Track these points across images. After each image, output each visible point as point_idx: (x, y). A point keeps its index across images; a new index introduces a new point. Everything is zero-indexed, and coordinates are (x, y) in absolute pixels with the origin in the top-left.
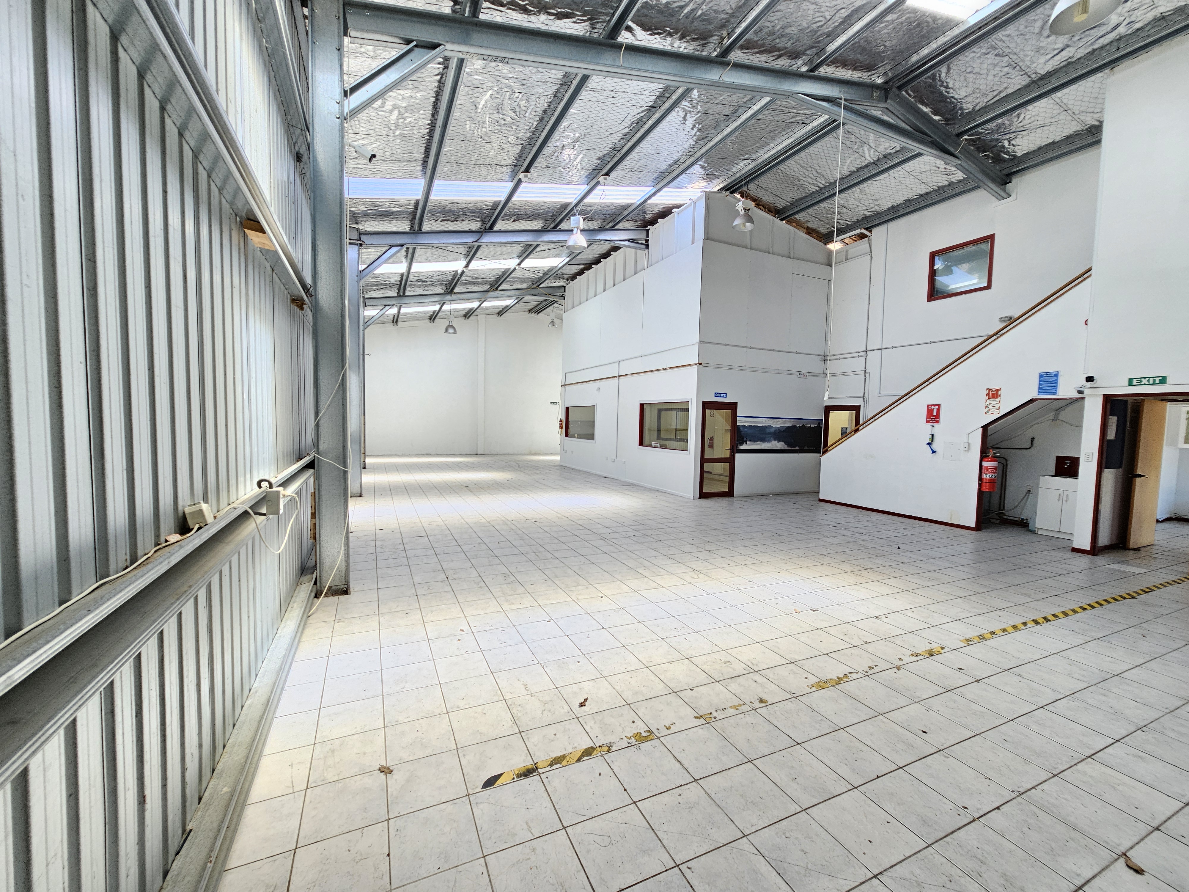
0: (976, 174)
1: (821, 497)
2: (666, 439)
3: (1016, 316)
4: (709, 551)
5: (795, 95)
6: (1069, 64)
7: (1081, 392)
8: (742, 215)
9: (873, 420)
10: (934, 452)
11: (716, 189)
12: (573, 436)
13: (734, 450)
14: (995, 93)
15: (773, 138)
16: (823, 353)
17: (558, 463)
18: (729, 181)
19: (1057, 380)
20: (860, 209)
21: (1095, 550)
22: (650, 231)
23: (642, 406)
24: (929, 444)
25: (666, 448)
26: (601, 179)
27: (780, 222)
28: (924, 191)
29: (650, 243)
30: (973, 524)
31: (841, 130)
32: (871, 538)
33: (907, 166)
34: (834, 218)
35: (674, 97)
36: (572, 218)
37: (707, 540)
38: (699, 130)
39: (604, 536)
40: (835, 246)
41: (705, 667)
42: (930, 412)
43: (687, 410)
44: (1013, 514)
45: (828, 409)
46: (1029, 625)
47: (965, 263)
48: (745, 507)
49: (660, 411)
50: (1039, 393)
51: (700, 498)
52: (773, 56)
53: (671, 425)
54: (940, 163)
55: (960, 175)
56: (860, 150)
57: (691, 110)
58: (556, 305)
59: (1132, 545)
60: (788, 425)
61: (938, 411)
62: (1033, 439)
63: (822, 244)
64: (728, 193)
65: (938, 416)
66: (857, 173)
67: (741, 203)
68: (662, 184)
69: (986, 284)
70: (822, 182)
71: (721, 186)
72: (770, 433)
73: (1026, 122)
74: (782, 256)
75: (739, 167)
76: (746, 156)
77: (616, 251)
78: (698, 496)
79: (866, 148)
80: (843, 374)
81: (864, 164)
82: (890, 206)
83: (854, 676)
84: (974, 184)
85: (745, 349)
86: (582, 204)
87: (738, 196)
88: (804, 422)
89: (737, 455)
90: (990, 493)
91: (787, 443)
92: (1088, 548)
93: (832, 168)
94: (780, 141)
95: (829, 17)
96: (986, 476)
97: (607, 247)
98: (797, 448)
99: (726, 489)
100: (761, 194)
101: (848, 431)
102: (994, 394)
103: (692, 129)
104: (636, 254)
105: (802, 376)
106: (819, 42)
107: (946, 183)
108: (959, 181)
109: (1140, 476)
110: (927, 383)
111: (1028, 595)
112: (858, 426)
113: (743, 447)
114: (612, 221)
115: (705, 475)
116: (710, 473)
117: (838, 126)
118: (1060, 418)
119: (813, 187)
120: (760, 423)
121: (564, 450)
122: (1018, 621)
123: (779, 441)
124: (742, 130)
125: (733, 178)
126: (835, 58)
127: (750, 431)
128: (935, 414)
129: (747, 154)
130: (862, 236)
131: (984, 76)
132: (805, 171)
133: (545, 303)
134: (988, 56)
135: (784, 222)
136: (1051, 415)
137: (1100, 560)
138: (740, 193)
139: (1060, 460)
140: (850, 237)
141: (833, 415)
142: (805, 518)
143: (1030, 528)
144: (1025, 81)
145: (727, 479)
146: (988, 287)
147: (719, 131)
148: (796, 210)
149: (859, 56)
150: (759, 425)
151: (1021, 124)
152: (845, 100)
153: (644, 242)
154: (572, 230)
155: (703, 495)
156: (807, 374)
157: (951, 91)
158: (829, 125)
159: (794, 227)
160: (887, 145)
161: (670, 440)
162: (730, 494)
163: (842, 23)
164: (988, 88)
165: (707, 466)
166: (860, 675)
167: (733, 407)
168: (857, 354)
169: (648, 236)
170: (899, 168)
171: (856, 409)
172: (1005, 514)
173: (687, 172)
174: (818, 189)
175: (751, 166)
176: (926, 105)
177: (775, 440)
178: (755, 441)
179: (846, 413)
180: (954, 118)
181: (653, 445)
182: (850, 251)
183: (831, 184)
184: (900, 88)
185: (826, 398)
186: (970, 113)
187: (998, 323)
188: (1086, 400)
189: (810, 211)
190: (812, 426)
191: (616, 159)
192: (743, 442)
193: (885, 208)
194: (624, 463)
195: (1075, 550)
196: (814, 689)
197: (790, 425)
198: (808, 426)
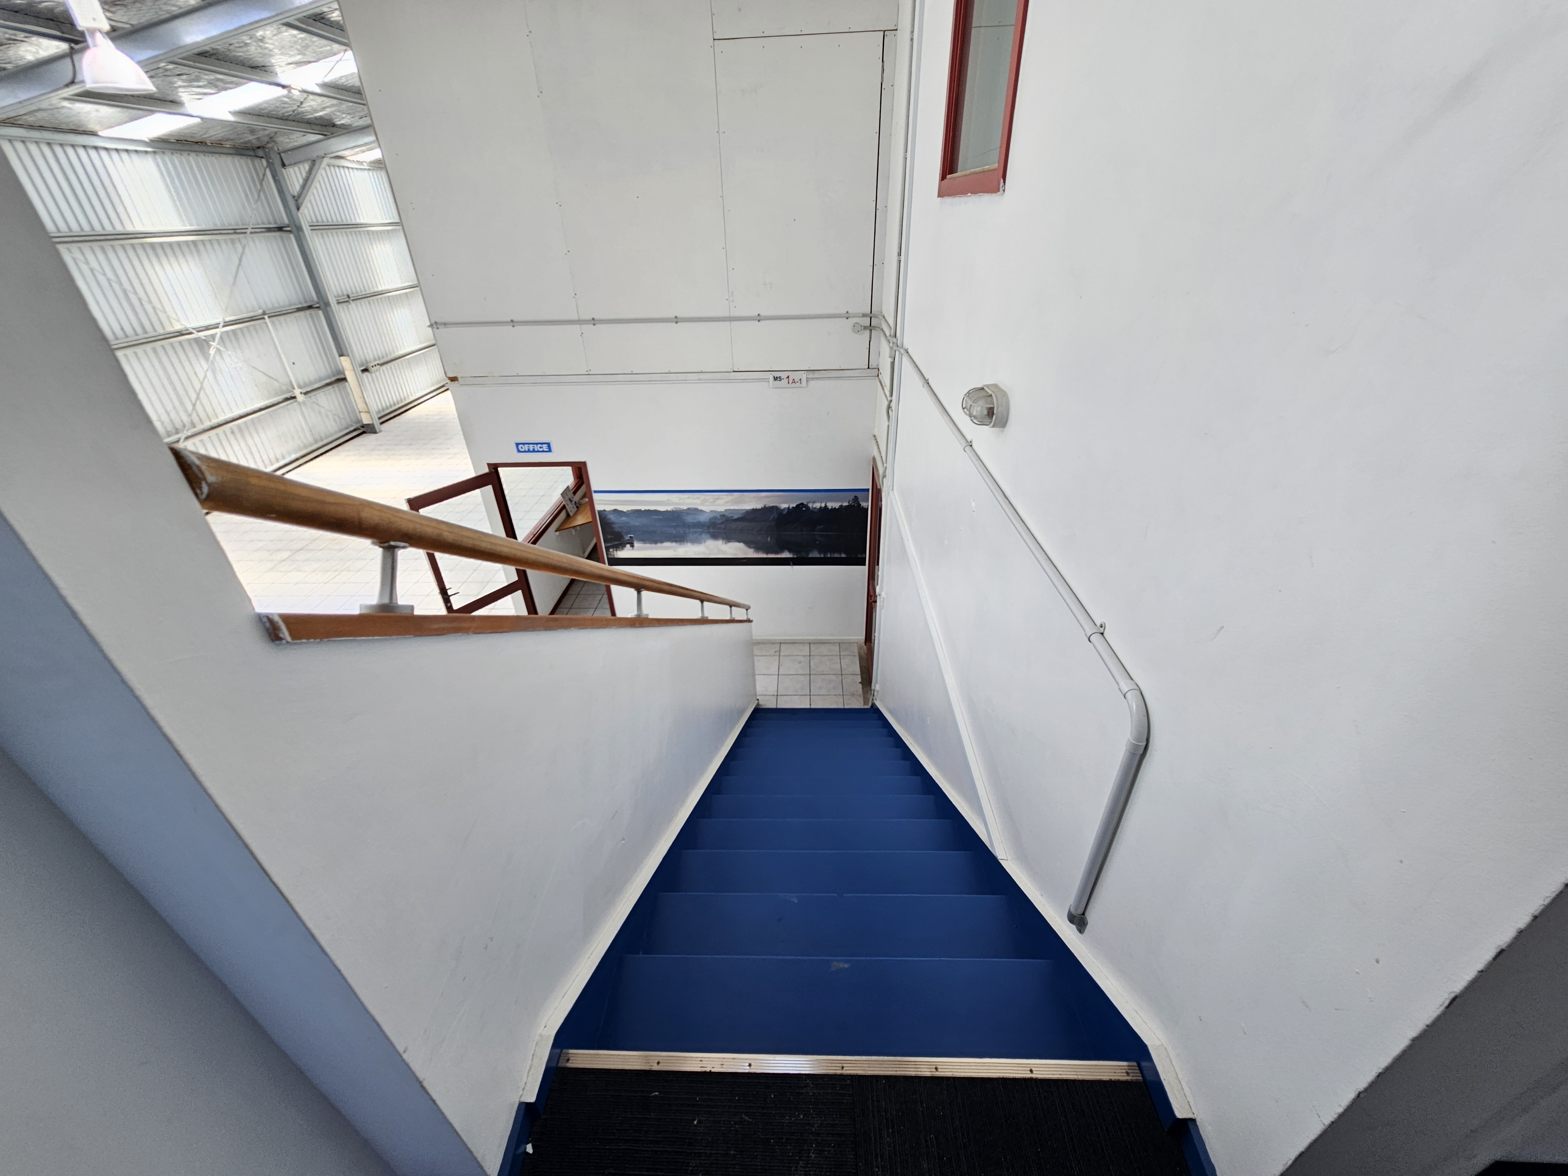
60: (753, 504)
72: (699, 525)
88: (804, 497)
91: (755, 544)
98: (786, 555)
105: (784, 383)
113: (627, 553)
120: (665, 504)
123: (728, 540)
127: (636, 522)
150: (662, 509)
156: (804, 376)
177: (715, 537)
190: (832, 504)
192: (623, 543)
197: (759, 506)
198: (817, 505)
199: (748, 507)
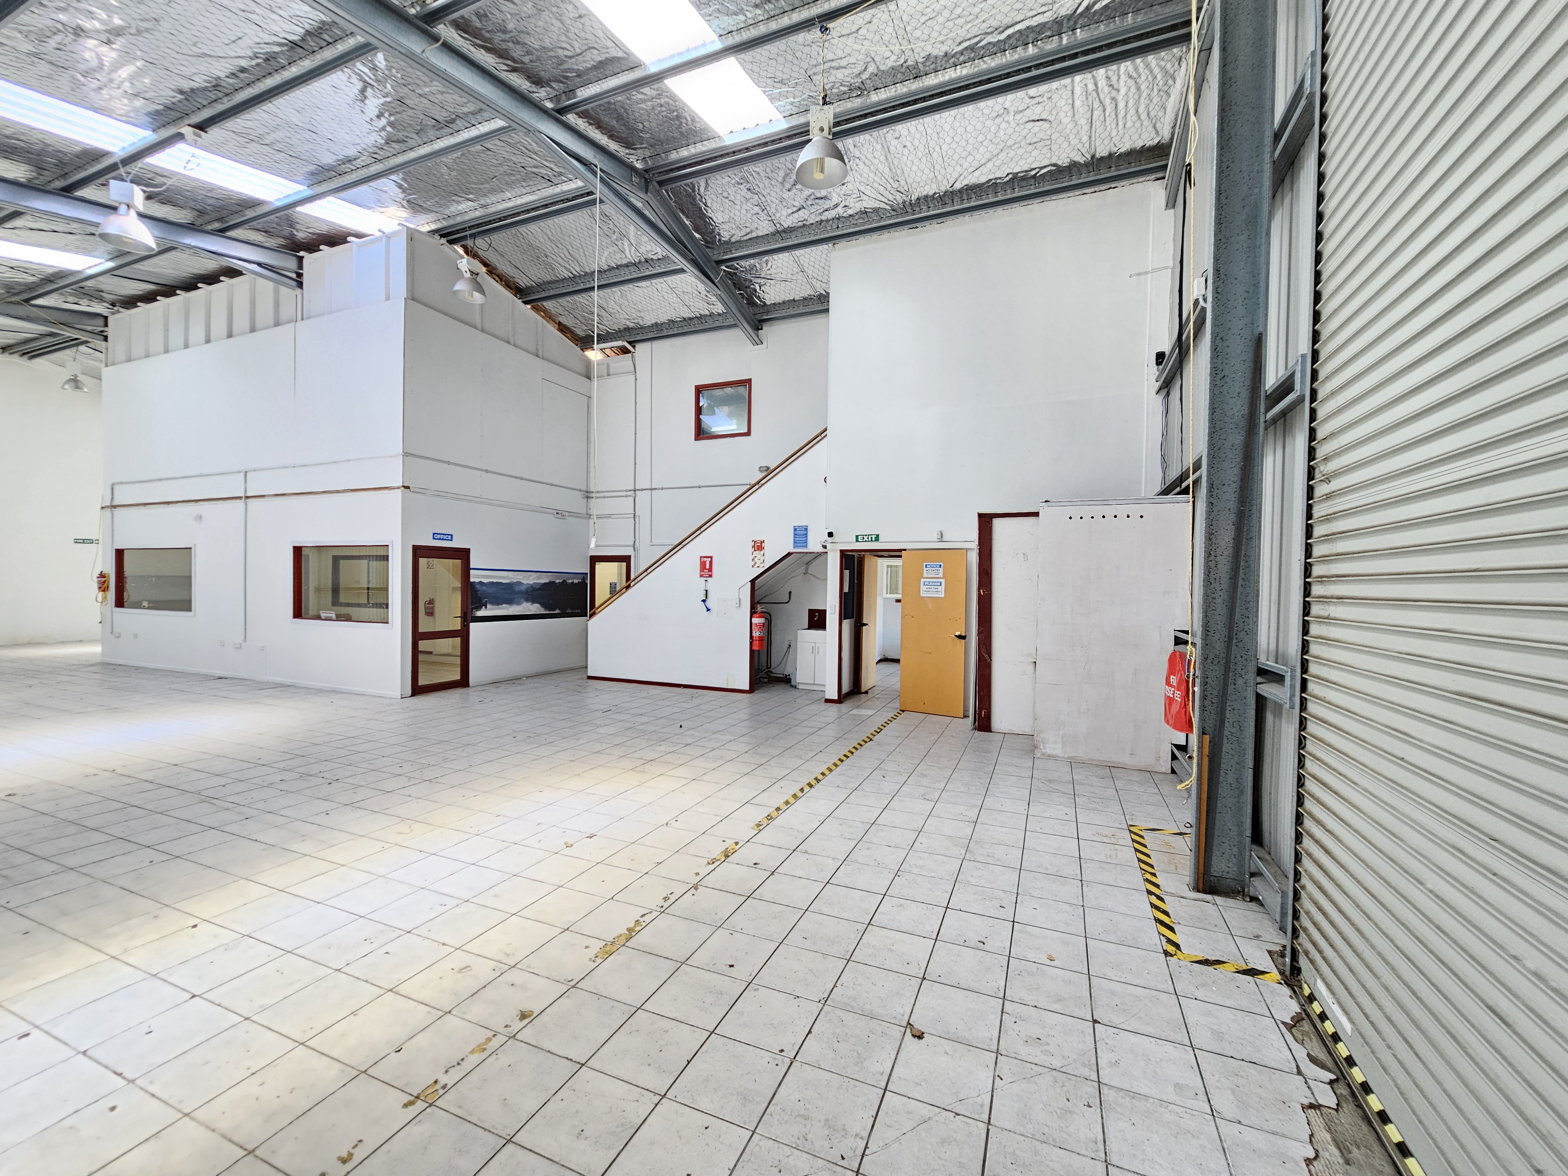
0: (734, 311)
1: (589, 674)
2: (348, 605)
3: (772, 468)
4: (430, 781)
5: (537, 134)
6: (804, 225)
7: (825, 547)
8: (466, 279)
9: (645, 574)
10: (708, 610)
11: (426, 228)
12: (137, 605)
13: (467, 618)
14: (748, 230)
15: (510, 185)
16: (584, 488)
17: (98, 660)
18: (445, 224)
19: (806, 534)
20: (622, 316)
21: (842, 698)
22: (304, 260)
23: (298, 551)
24: (704, 601)
25: (348, 618)
26: (187, 131)
27: (523, 305)
28: (687, 315)
29: (305, 280)
30: (747, 688)
31: (597, 209)
32: (651, 719)
33: (670, 279)
34: (593, 321)
35: (341, 48)
36: (111, 181)
37: (427, 762)
38: (391, 124)
39: (210, 793)
40: (594, 355)
41: (423, 996)
42: (703, 564)
43: (386, 558)
44: (778, 671)
45: (595, 560)
46: (806, 791)
47: (725, 405)
48: (488, 700)
49: (336, 560)
50: (795, 547)
51: (413, 695)
52: (507, 65)
53: (358, 582)
54: (701, 287)
55: (719, 308)
56: (619, 243)
57: (375, 84)
58: (82, 348)
59: (863, 690)
60: (544, 580)
61: (711, 563)
62: (790, 592)
63: (578, 349)
64: (444, 241)
65: (710, 570)
66: (617, 271)
67: (465, 261)
68: (324, 187)
69: (746, 431)
70: (576, 269)
71: (433, 227)
72: (520, 592)
73: (773, 271)
74: (528, 352)
75: (460, 208)
76: (471, 196)
77: (232, 277)
78: (409, 691)
79: (626, 243)
80: (609, 516)
81: (625, 262)
82: (654, 322)
83: (648, 918)
84: (731, 321)
85: (479, 473)
86: (139, 164)
87: (461, 251)
88: (565, 577)
89: (472, 625)
90: (759, 651)
91: (544, 605)
92: (836, 698)
93: (587, 253)
94: (519, 193)
95: (579, 51)
96: (756, 634)
97: (210, 265)
98: (557, 611)
99: (457, 676)
100: (492, 258)
101: (618, 588)
102: (759, 546)
103: (378, 117)
104: (277, 292)
105: (559, 516)
106: (567, 78)
107: (707, 313)
108: (719, 315)
109: (866, 625)
110: (699, 532)
111: (800, 757)
112: (629, 581)
113: (481, 613)
114: (220, 220)
115: (421, 657)
116: (431, 653)
117: (593, 203)
118: (809, 571)
119: (565, 271)
120: (505, 578)
121: (112, 633)
122: (796, 790)
123: (533, 602)
124: (463, 155)
125: (451, 222)
126: (587, 110)
127: (490, 590)
128: (708, 567)
129: (472, 193)
130: (625, 351)
131: (738, 207)
132: (554, 246)
133: (49, 340)
134: (742, 187)
135: (529, 306)
136: (802, 569)
137: (845, 707)
138: (463, 246)
139: (812, 612)
140: (611, 348)
141: (600, 567)
142: (570, 705)
143: (793, 683)
144: (772, 229)
145: (458, 661)
146: (748, 434)
147: (425, 140)
148: (543, 295)
149: (614, 122)
150: (504, 581)
151: (769, 272)
152: (601, 170)
153: (294, 276)
154: (114, 209)
155: (418, 690)
156: (567, 514)
157: (709, 211)
158: (582, 196)
159: (543, 317)
160: (649, 248)
161: (359, 605)
162: (464, 682)
163: (595, 68)
164: (742, 222)
165: (423, 645)
166: (655, 914)
167: (463, 555)
168: (624, 493)
169: (301, 266)
170: (661, 280)
171: (626, 559)
172: (771, 672)
173: (373, 184)
174: (571, 275)
175: (478, 214)
176: (687, 217)
177: (527, 600)
178: (498, 604)
179: (615, 565)
180: (714, 242)
181: (323, 615)
182: (612, 365)
183: (586, 274)
184: (661, 183)
185: (592, 545)
186: (726, 243)
187: (758, 472)
188: (829, 554)
189: (562, 301)
190: (576, 581)
191: (220, 108)
192: (480, 605)
193: (649, 323)
194: (263, 649)
195: (828, 701)
196: (599, 961)
197: (547, 581)
198: (570, 581)
199: (543, 581)
